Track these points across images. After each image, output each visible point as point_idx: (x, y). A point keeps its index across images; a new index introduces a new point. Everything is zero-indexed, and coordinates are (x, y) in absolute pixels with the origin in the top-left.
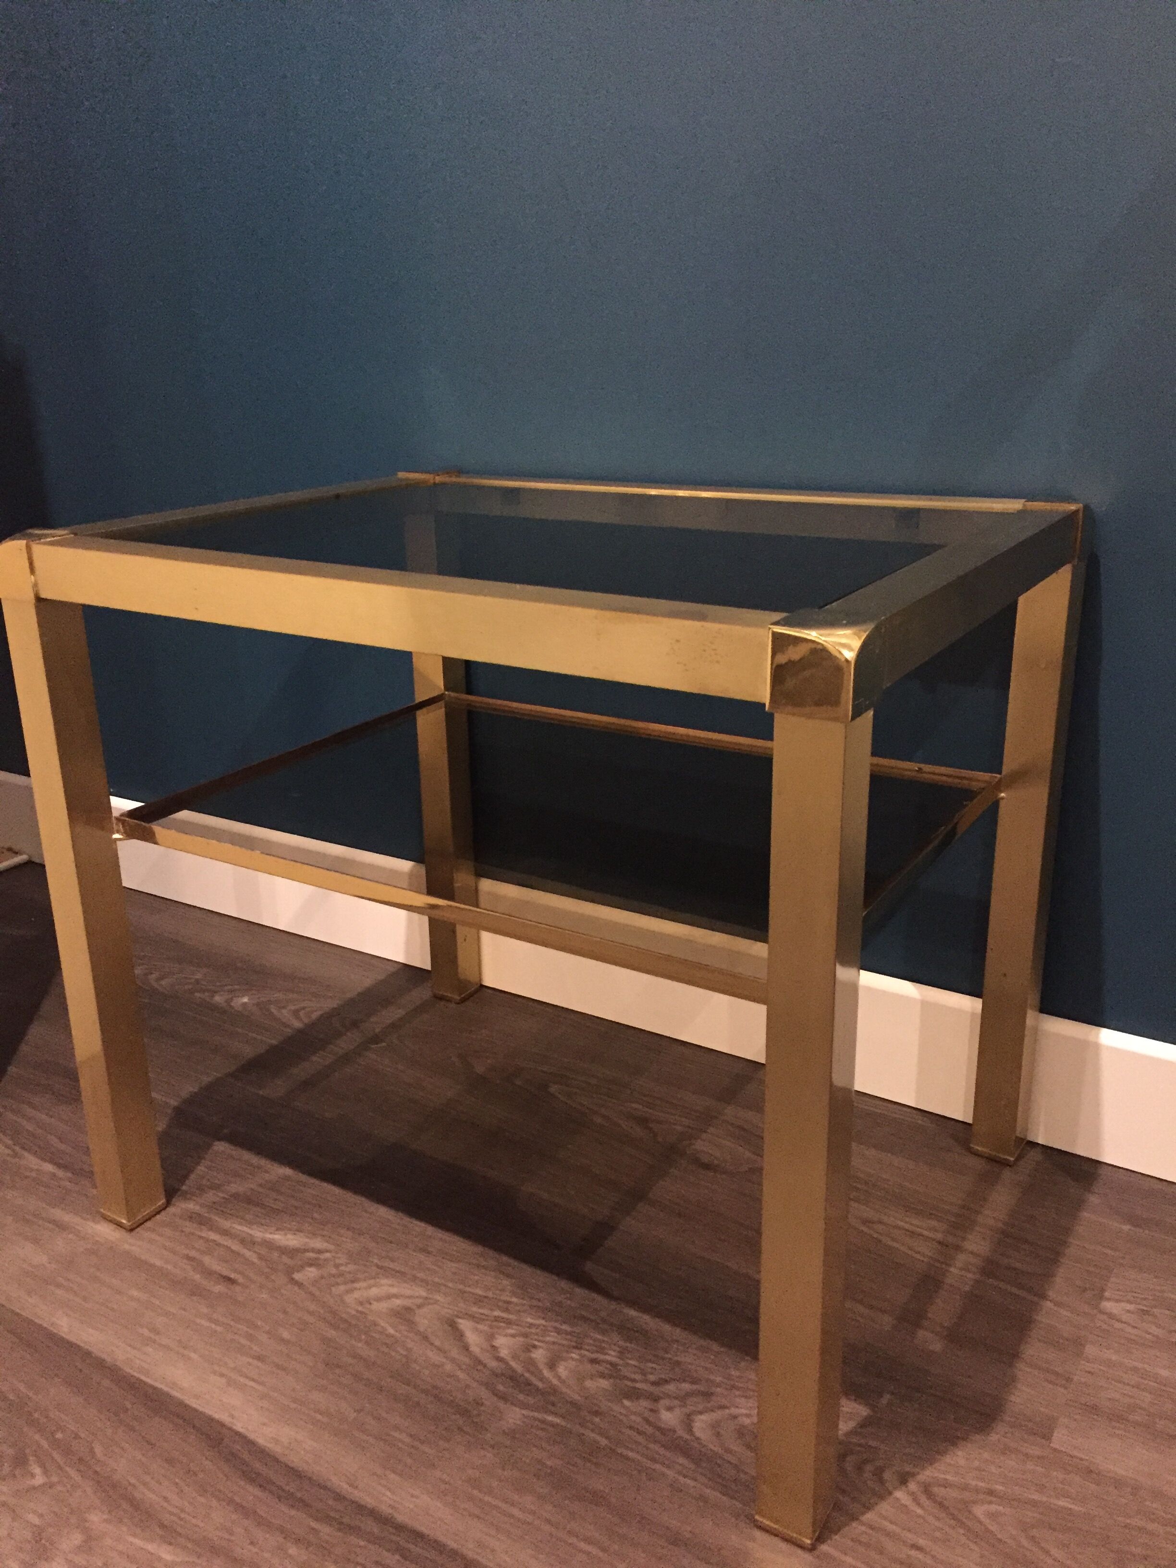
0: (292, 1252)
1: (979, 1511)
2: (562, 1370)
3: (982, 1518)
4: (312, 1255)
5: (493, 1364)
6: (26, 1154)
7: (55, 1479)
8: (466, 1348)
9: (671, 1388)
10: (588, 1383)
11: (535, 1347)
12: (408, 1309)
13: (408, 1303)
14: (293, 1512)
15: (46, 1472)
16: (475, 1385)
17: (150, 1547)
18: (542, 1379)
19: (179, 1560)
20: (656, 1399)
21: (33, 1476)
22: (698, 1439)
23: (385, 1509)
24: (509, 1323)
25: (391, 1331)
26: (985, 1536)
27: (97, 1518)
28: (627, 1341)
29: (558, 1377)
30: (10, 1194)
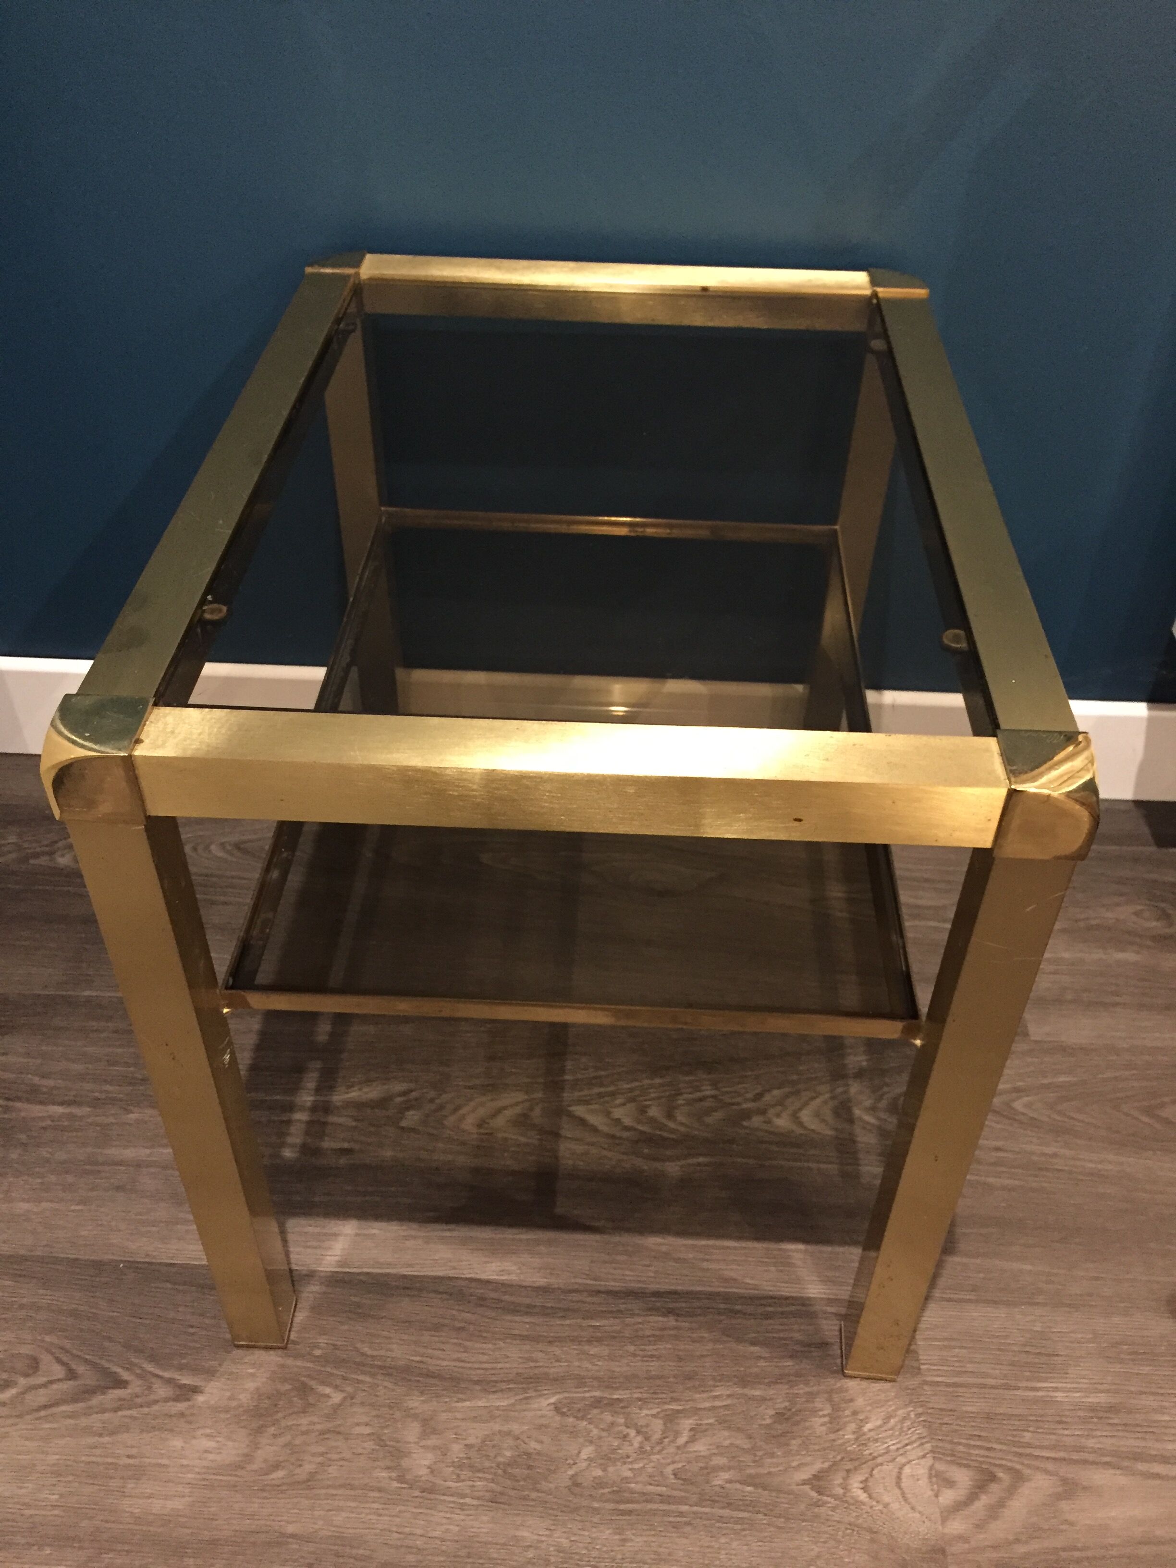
0: (383, 1103)
1: (1018, 1105)
2: (680, 1117)
4: (399, 1100)
5: (625, 1134)
7: (348, 1389)
8: (595, 1130)
9: (767, 1098)
10: (707, 1120)
11: (648, 1106)
12: (524, 1115)
13: (518, 1110)
14: (568, 1322)
15: (336, 1388)
16: (625, 1157)
17: (480, 1403)
18: (672, 1131)
19: (512, 1401)
20: (763, 1112)
21: (328, 1396)
22: (813, 1131)
24: (613, 1094)
25: (523, 1140)
26: (1034, 1124)
27: (416, 1403)
28: (709, 1073)
29: (682, 1124)
30: (44, 1152)
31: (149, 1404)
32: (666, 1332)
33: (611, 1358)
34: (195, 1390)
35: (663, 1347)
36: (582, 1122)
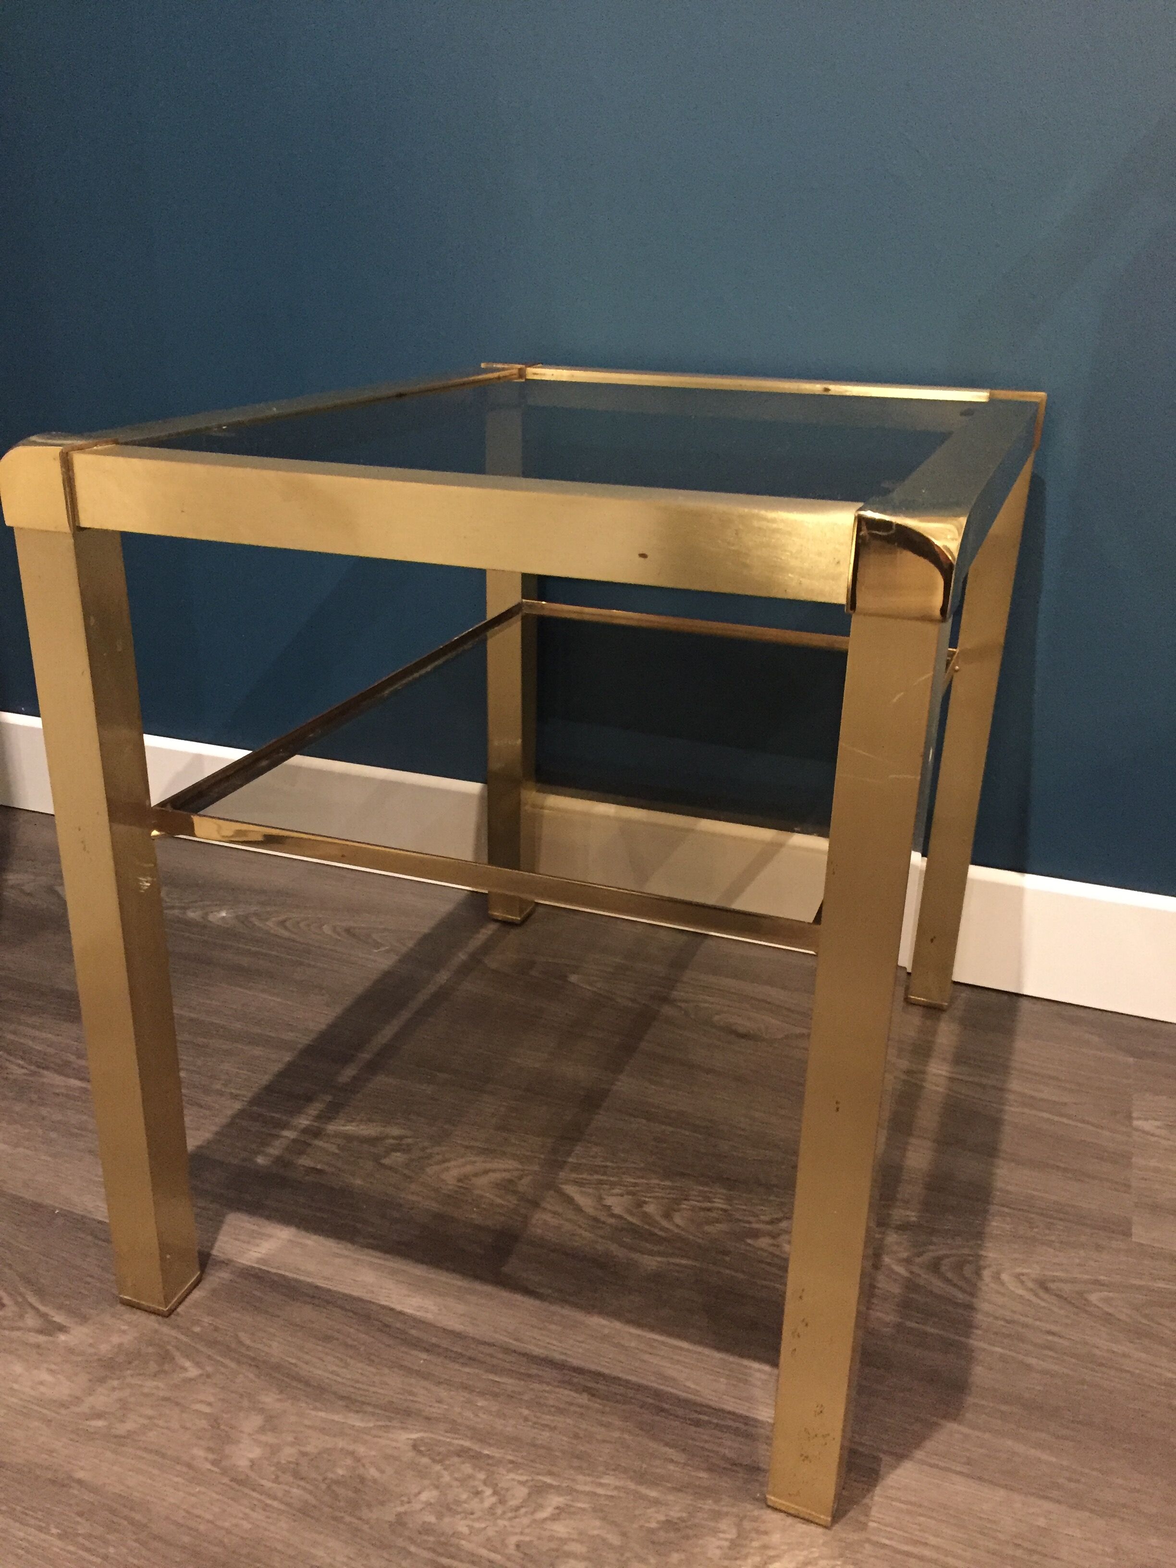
0: (373, 1141)
1: (1094, 1298)
2: (678, 1219)
3: (1095, 1302)
4: (391, 1141)
5: (612, 1221)
6: (45, 1072)
7: (209, 1369)
8: (579, 1209)
10: (707, 1228)
11: (645, 1202)
12: (510, 1181)
13: (506, 1175)
14: (467, 1370)
15: (198, 1364)
16: (600, 1240)
17: (337, 1418)
18: (662, 1229)
19: (371, 1425)
21: (185, 1369)
23: (558, 1357)
24: (613, 1185)
25: (499, 1201)
26: (1108, 1319)
27: (270, 1399)
28: (730, 1190)
29: (678, 1226)
30: (44, 1111)
31: (12, 1329)
32: (573, 1408)
33: (501, 1415)
34: (62, 1329)
35: (560, 1421)
36: (569, 1200)
